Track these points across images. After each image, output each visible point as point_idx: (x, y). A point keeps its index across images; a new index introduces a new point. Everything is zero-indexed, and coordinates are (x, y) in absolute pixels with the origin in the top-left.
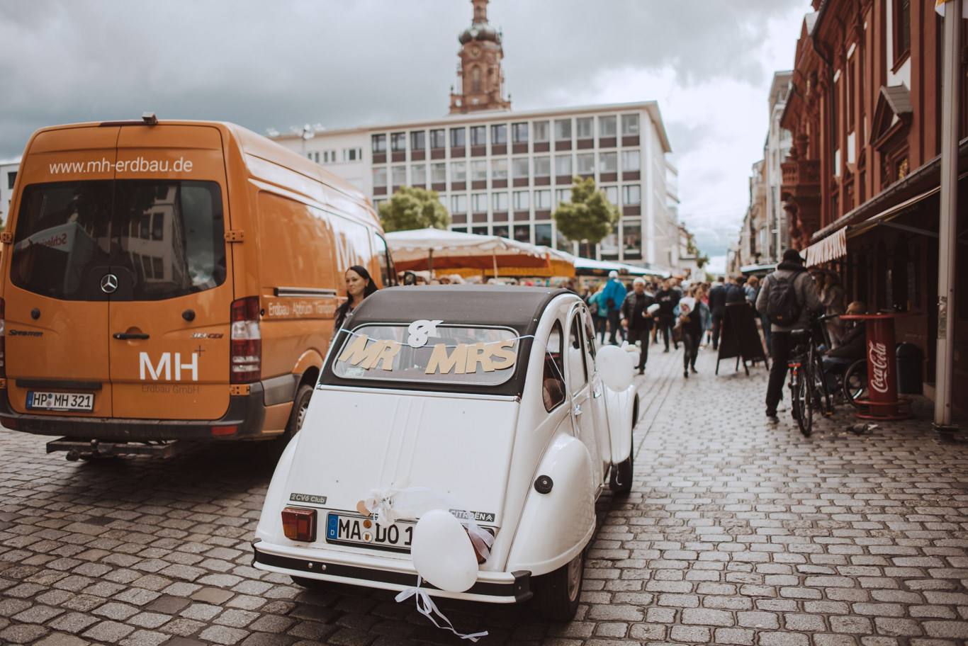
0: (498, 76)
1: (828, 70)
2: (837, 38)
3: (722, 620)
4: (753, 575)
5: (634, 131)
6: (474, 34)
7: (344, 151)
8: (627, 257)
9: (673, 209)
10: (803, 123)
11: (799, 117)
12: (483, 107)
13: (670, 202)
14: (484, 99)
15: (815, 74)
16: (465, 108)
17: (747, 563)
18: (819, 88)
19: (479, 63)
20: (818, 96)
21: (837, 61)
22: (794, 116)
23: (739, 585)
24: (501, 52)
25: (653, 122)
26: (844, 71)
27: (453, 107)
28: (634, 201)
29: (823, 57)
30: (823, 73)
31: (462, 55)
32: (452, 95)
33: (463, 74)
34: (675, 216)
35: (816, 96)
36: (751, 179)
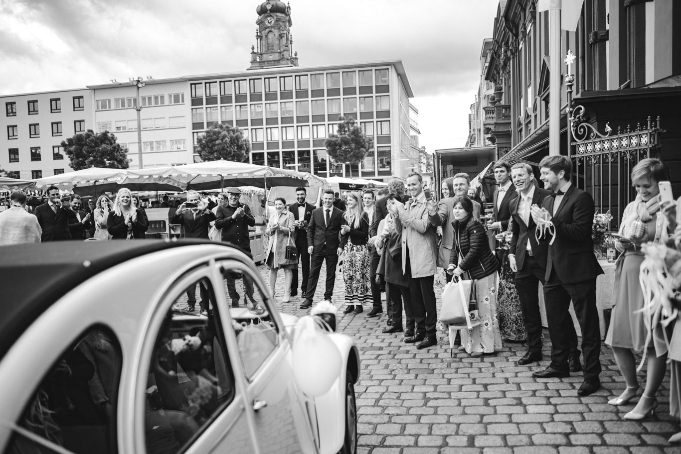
0: (287, 39)
1: (515, 41)
2: (520, 19)
3: (366, 430)
4: (397, 401)
5: (385, 81)
6: (269, 7)
7: (170, 96)
8: (380, 173)
9: (415, 138)
10: (501, 78)
11: (499, 73)
12: (277, 62)
13: (413, 133)
14: (276, 57)
15: (507, 44)
16: (262, 64)
17: (396, 393)
18: (509, 53)
19: (273, 29)
20: (509, 60)
21: (520, 36)
22: (495, 72)
23: (385, 408)
24: (290, 21)
25: (398, 75)
26: (525, 41)
27: (254, 61)
28: (385, 132)
29: (512, 32)
30: (512, 43)
31: (260, 23)
32: (253, 53)
33: (259, 37)
34: (417, 143)
35: (507, 59)
36: (470, 115)
